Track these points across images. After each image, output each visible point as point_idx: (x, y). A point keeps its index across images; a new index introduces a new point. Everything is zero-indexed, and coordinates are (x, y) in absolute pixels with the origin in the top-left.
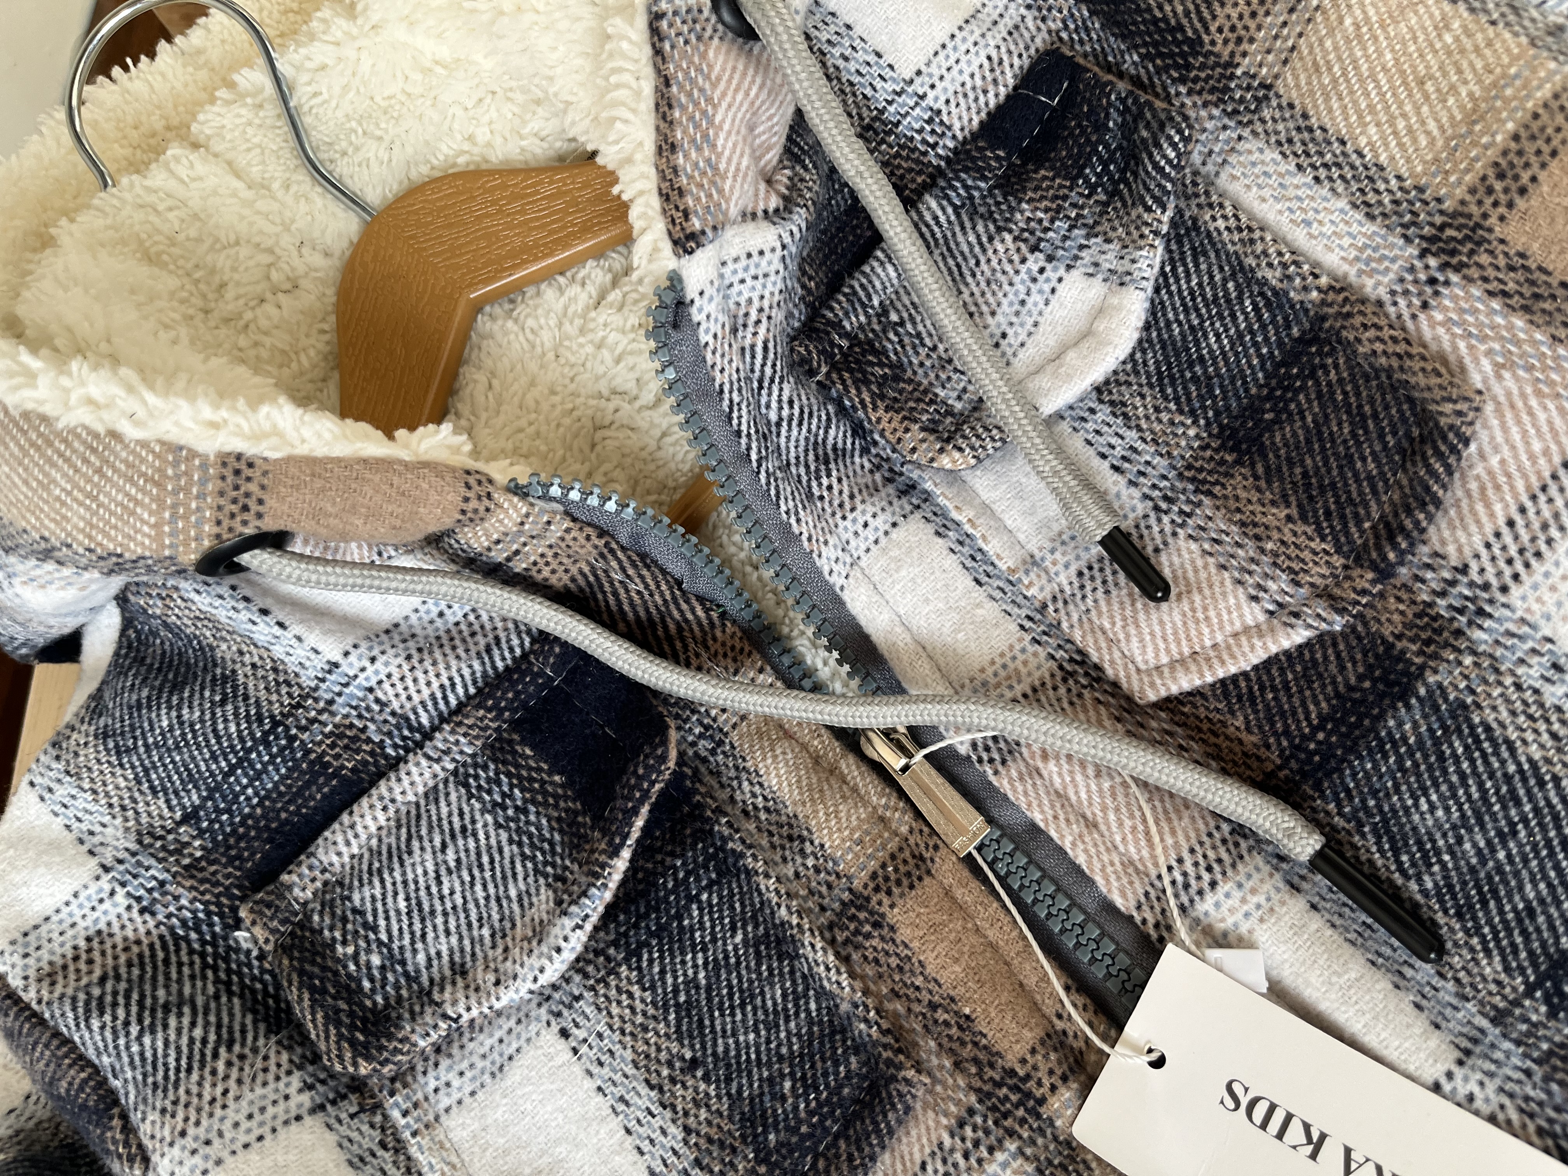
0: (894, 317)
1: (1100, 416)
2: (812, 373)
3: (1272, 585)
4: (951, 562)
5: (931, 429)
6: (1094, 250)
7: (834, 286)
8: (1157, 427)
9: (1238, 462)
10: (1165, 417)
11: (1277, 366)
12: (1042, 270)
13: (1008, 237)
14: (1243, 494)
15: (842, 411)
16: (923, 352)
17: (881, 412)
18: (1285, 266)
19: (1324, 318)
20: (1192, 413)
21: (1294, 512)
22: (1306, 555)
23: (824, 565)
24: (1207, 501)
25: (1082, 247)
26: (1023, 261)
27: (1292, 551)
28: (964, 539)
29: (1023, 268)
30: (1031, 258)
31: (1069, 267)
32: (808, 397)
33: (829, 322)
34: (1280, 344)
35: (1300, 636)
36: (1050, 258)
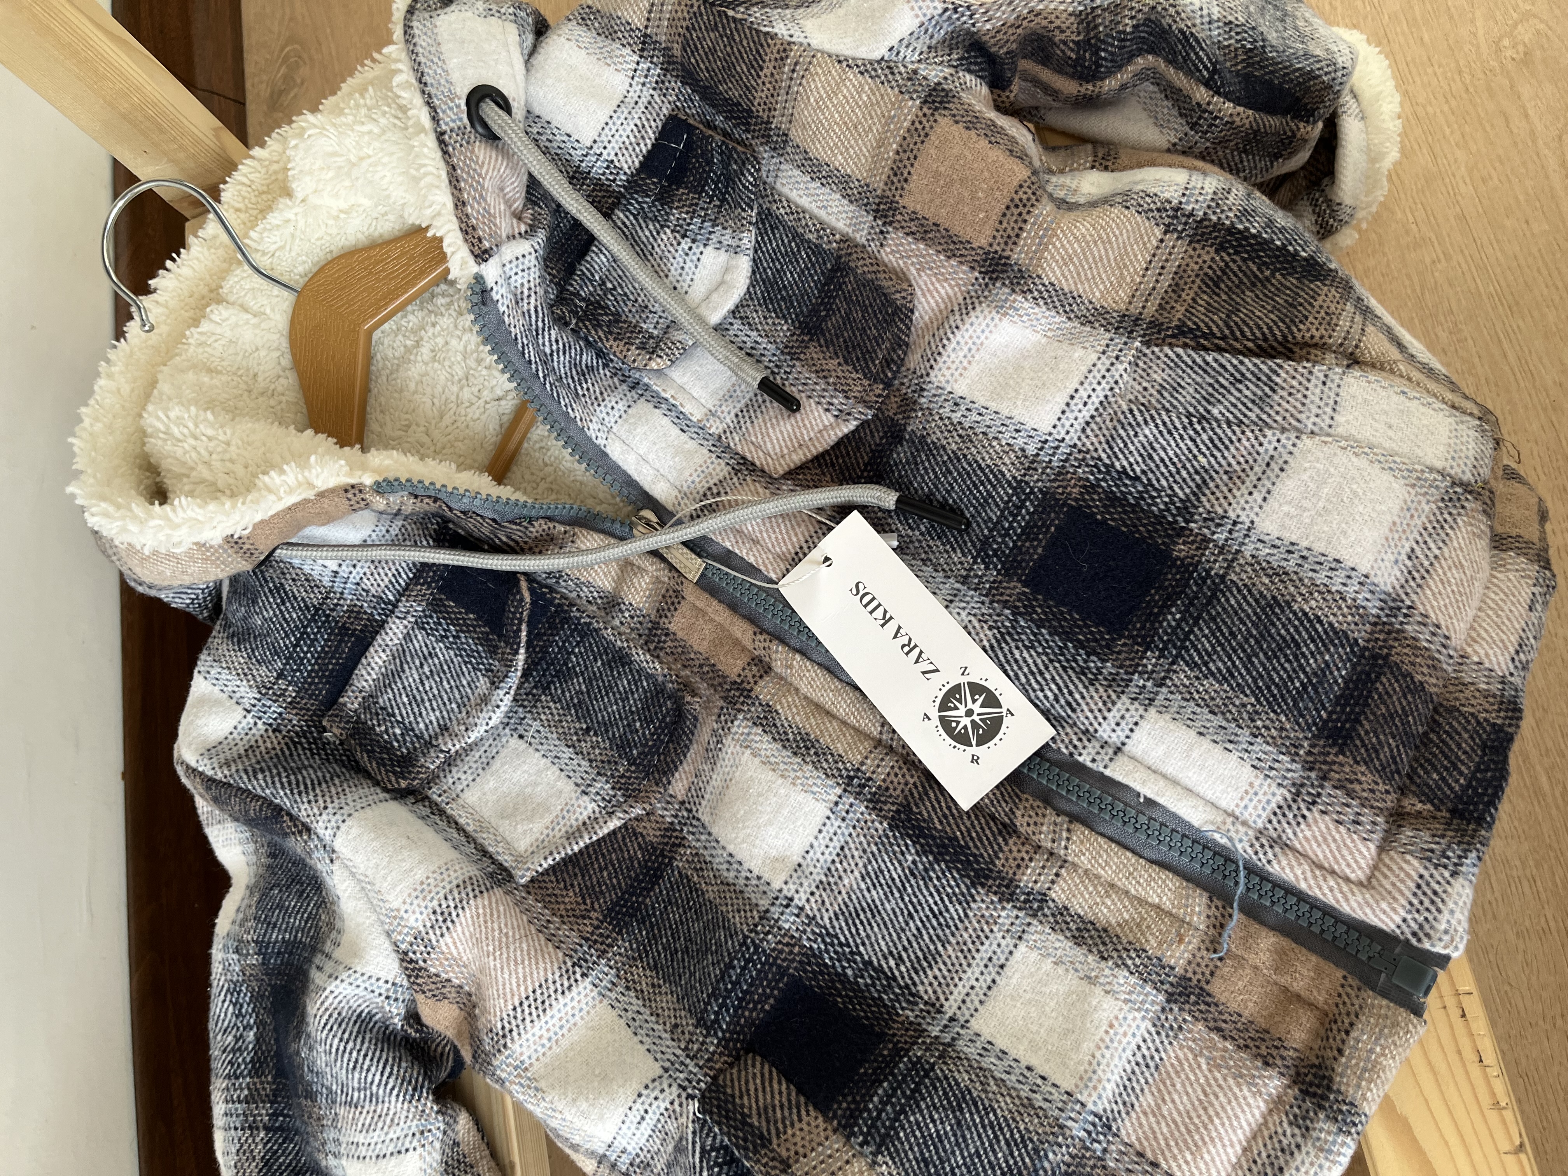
0: (609, 285)
1: (736, 327)
2: (567, 324)
3: (835, 401)
4: (666, 421)
5: (642, 347)
6: (718, 234)
7: (570, 271)
8: (767, 328)
9: (811, 340)
10: (770, 321)
11: (824, 285)
12: (690, 248)
13: (668, 231)
14: (815, 356)
15: (588, 344)
16: (630, 304)
17: (611, 342)
18: (818, 231)
19: (840, 257)
20: (784, 317)
21: (842, 360)
22: (850, 382)
23: (592, 434)
24: (797, 363)
25: (710, 233)
26: (679, 244)
27: (843, 381)
28: (672, 408)
29: (680, 248)
30: (683, 242)
31: (705, 245)
32: (566, 337)
33: (572, 293)
34: (823, 273)
35: (852, 425)
36: (694, 241)
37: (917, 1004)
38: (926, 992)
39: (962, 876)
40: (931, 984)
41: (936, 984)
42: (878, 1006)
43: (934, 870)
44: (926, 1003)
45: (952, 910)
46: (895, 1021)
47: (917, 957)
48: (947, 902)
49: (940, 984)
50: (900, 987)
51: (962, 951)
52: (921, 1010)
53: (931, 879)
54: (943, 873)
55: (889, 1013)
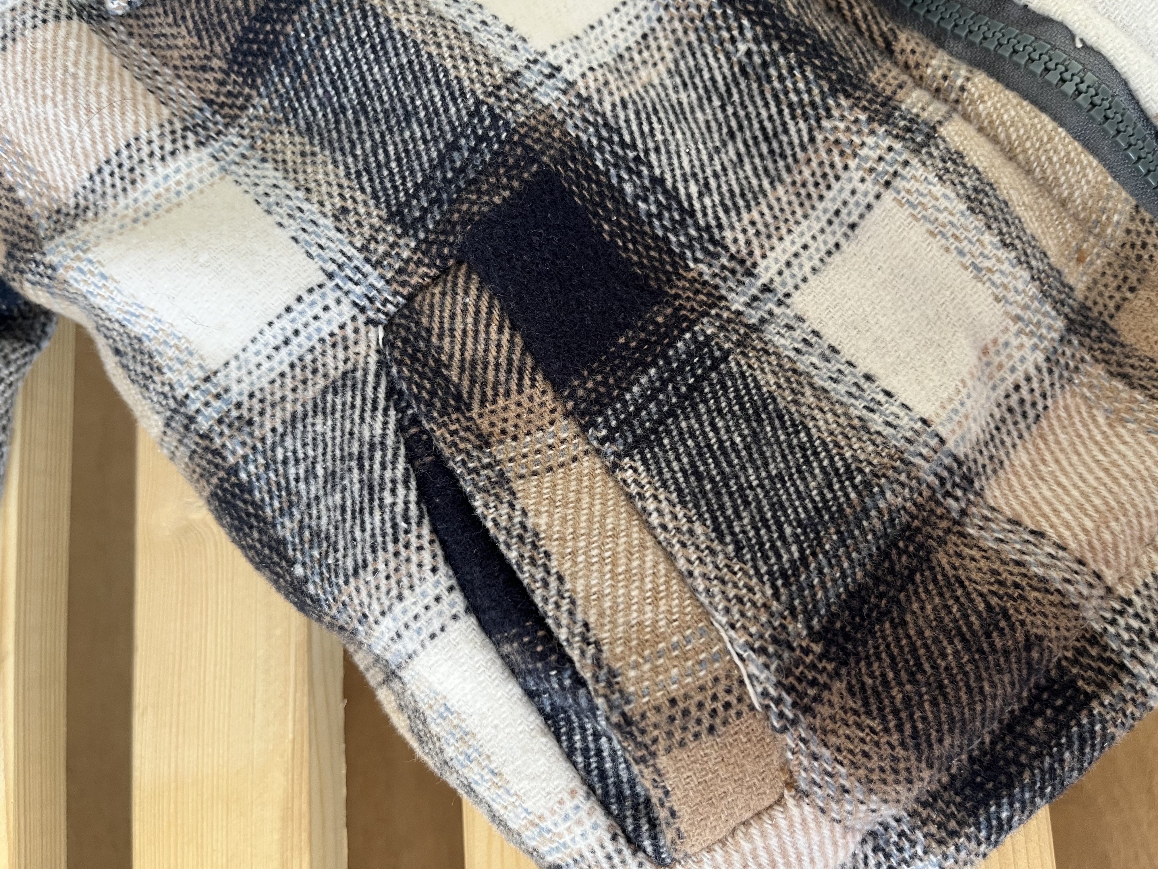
37: (716, 256)
38: (735, 241)
39: (818, 77)
40: (744, 231)
41: (751, 231)
42: (660, 251)
43: (776, 63)
44: (732, 257)
45: (793, 130)
46: (680, 277)
47: (731, 191)
48: (787, 117)
49: (758, 233)
50: (698, 229)
51: (798, 195)
52: (723, 267)
53: (769, 78)
54: (791, 69)
55: (674, 264)
